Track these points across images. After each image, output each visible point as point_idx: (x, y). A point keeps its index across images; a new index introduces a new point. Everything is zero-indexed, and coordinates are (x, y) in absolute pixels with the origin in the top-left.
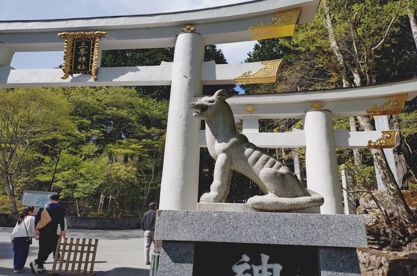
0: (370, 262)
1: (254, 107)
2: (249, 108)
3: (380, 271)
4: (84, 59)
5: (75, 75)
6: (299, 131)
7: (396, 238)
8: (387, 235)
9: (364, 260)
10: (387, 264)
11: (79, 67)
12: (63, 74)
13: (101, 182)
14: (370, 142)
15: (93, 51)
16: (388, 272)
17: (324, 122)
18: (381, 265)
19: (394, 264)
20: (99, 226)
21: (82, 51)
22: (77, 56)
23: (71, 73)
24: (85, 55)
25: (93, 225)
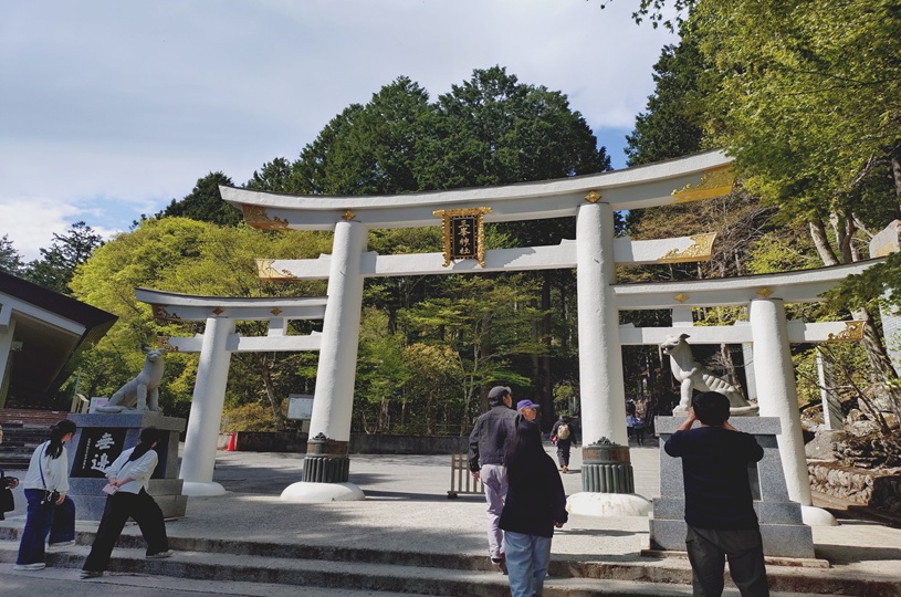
0: (852, 484)
1: (685, 296)
2: (679, 296)
3: (864, 493)
4: (467, 240)
5: (456, 261)
6: (744, 324)
7: (894, 453)
8: (881, 448)
9: (846, 482)
10: (872, 483)
11: (461, 251)
12: (443, 261)
13: (408, 378)
14: (831, 335)
15: (476, 231)
16: (872, 493)
17: (773, 313)
18: (865, 486)
19: (879, 482)
20: (411, 448)
21: (464, 231)
22: (458, 237)
23: (452, 259)
24: (467, 236)
25: (401, 448)
